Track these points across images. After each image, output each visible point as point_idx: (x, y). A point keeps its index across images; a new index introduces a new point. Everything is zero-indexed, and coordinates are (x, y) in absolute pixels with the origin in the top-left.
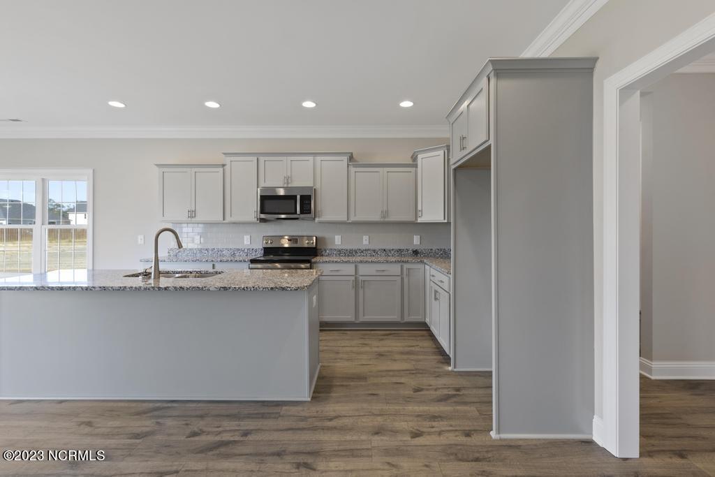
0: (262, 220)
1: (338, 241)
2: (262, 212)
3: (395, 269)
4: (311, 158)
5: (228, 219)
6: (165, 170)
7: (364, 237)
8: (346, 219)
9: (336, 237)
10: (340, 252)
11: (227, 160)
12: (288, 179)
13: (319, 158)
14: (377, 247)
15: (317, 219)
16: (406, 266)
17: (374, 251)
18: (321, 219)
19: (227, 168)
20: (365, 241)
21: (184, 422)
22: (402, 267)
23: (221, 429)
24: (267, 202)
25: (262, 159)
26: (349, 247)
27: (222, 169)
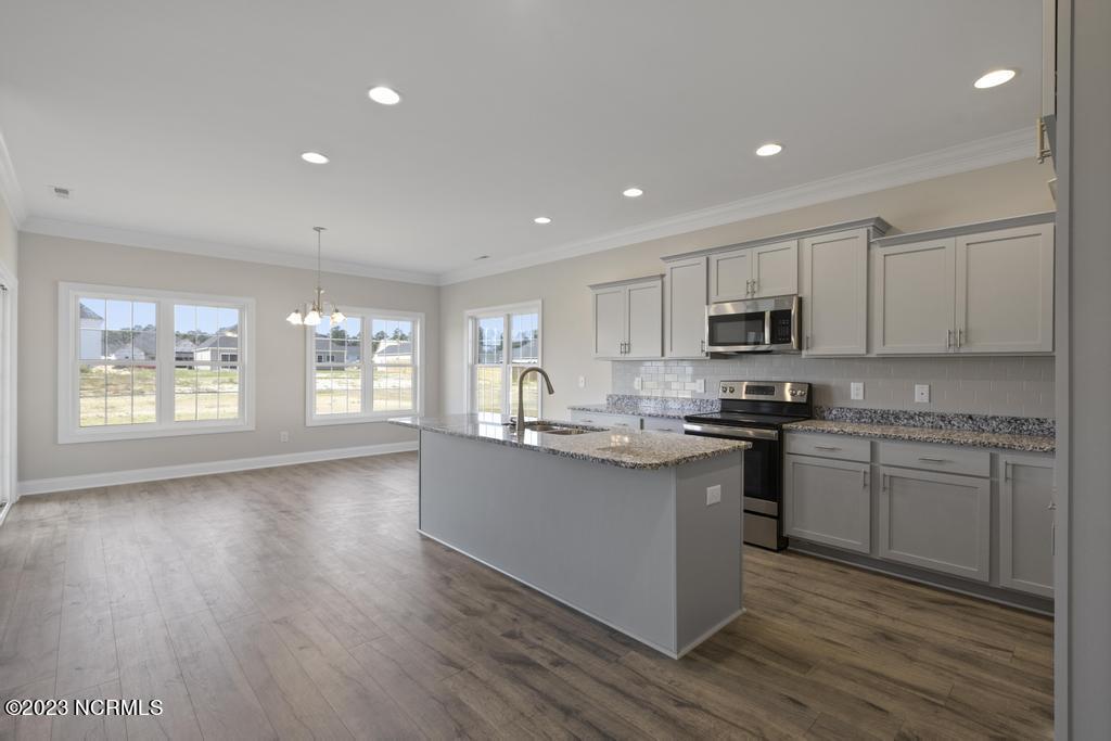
0: (715, 356)
1: (856, 391)
2: (712, 342)
3: (979, 462)
4: (793, 244)
5: (668, 354)
6: (599, 291)
7: (917, 387)
8: (863, 351)
9: (853, 386)
10: (860, 415)
11: (666, 268)
12: (754, 285)
13: (807, 242)
14: (949, 410)
15: (804, 352)
16: (1004, 458)
17: (943, 418)
18: (810, 352)
19: (667, 279)
20: (920, 395)
21: (515, 616)
22: (993, 460)
23: (540, 643)
24: (720, 326)
25: (714, 258)
26: (880, 406)
27: (660, 282)
